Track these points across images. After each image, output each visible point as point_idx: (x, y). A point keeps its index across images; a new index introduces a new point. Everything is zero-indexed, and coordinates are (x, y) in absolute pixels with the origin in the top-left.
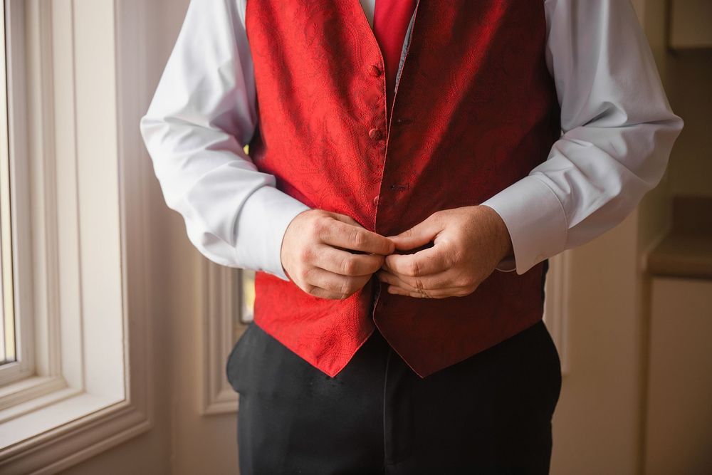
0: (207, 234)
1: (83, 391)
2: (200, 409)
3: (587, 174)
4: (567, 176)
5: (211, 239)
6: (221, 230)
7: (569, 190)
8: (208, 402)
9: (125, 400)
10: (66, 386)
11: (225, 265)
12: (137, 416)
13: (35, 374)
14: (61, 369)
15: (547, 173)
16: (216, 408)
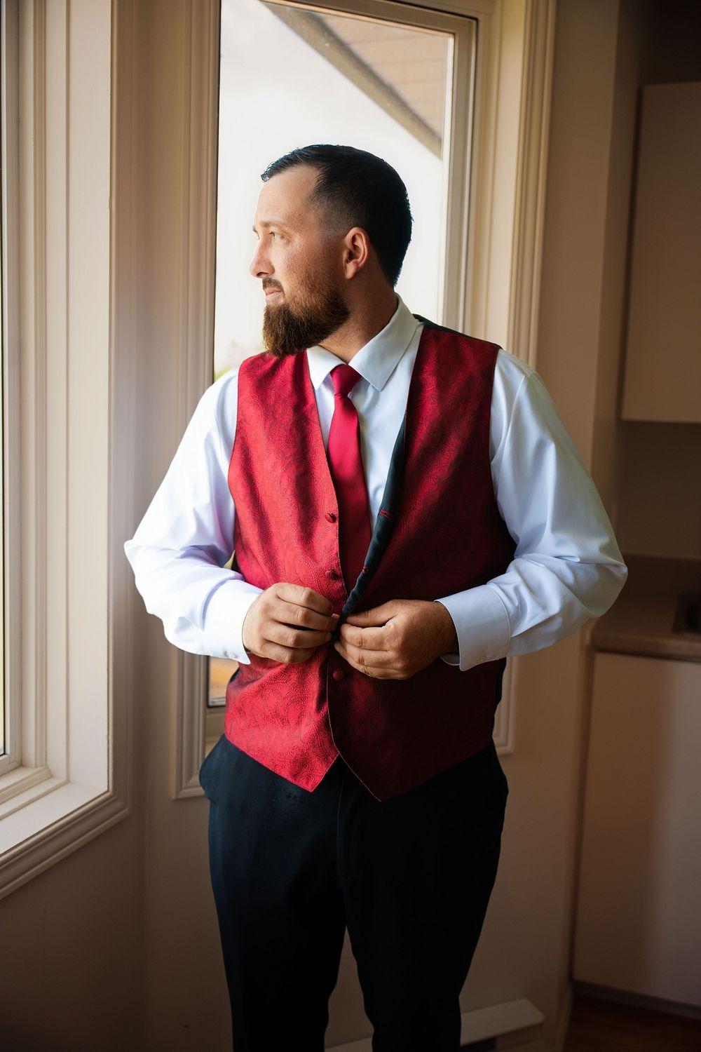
0: (181, 619)
1: (68, 782)
2: (172, 793)
3: (534, 591)
4: (516, 590)
5: (184, 623)
6: (192, 614)
7: (517, 604)
8: (180, 787)
9: (108, 791)
10: (51, 776)
11: (199, 654)
12: (118, 804)
13: (21, 764)
14: (46, 760)
15: (502, 586)
16: (186, 792)
